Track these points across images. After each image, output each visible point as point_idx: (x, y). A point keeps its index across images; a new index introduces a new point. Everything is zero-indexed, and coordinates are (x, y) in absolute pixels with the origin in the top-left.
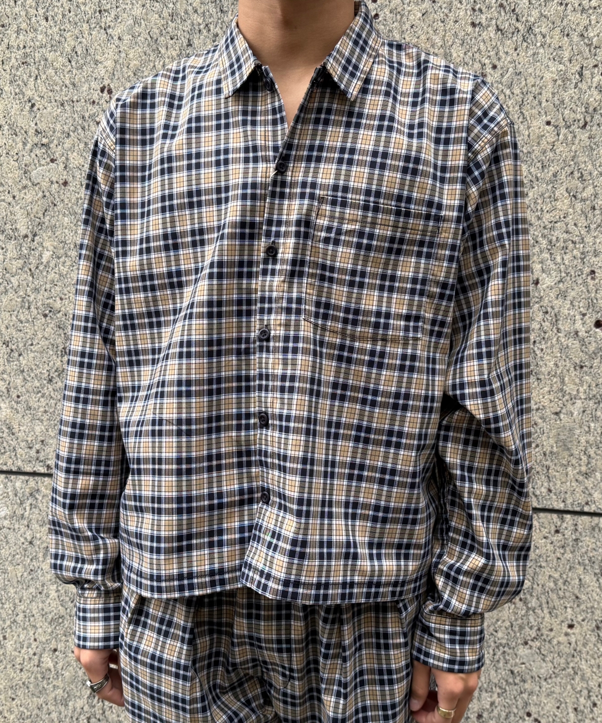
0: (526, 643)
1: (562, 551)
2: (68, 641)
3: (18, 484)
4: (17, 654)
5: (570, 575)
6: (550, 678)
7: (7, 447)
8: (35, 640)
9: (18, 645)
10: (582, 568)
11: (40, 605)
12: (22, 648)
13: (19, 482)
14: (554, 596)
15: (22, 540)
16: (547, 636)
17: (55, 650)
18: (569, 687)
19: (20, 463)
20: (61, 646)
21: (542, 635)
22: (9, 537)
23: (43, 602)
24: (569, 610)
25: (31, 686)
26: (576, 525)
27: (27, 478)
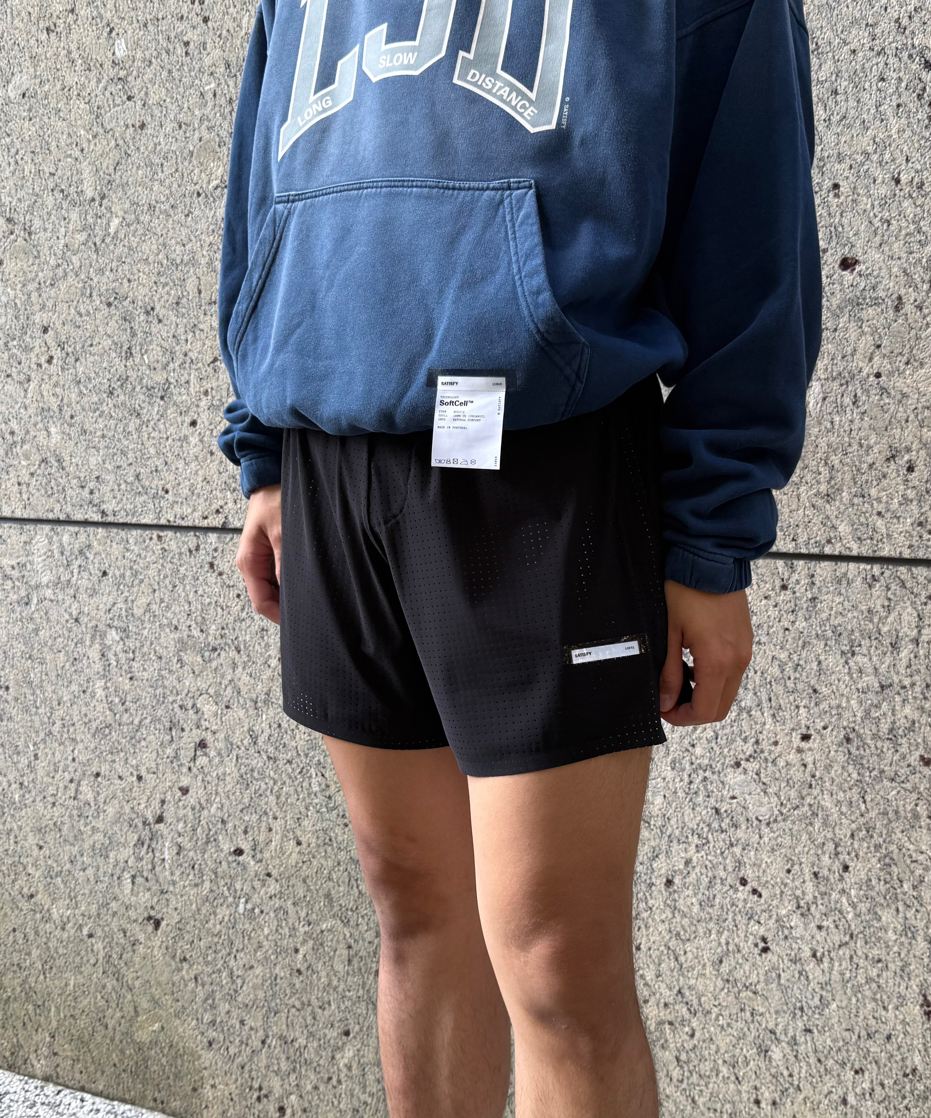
0: (738, 764)
1: (792, 618)
2: (114, 761)
3: (66, 538)
4: (51, 780)
5: (804, 655)
6: (775, 821)
7: (55, 488)
8: (74, 760)
9: (52, 768)
10: (823, 643)
11: (84, 709)
12: (56, 771)
13: (66, 533)
14: (779, 689)
15: (67, 617)
16: (770, 754)
17: (98, 775)
18: (804, 837)
19: (69, 509)
20: (104, 769)
21: (762, 751)
22: (50, 613)
23: (87, 704)
24: (802, 710)
25: (65, 828)
26: (813, 576)
27: (76, 529)
